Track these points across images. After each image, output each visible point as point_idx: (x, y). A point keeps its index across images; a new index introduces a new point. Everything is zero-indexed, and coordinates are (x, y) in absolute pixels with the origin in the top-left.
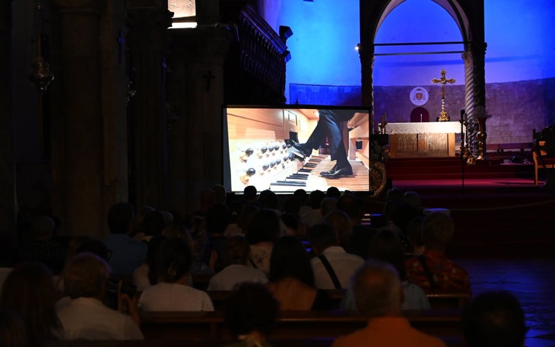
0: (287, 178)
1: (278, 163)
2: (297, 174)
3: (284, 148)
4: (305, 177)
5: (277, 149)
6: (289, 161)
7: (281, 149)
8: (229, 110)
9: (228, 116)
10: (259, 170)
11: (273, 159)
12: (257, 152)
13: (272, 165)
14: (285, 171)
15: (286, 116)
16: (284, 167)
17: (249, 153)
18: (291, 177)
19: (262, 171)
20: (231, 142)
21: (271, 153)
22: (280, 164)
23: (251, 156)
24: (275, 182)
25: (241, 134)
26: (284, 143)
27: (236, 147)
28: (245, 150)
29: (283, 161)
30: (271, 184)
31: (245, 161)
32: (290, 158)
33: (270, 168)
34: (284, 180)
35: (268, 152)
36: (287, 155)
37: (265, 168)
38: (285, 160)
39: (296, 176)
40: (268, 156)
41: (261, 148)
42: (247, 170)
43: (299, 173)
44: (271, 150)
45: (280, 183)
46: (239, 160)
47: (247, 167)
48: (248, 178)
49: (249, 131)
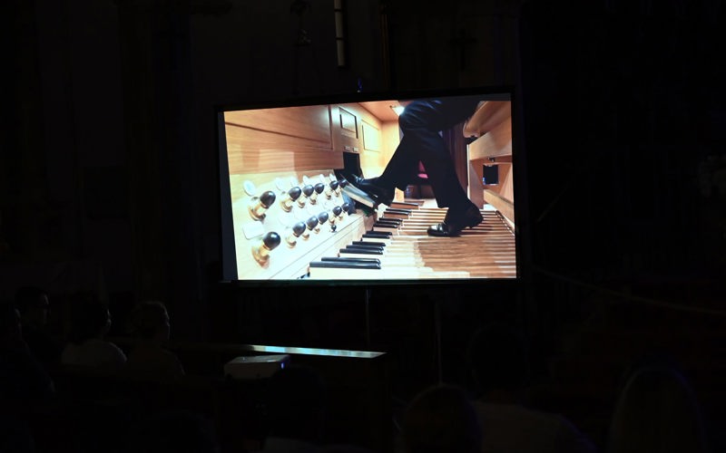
0: (342, 251)
1: (324, 219)
2: (361, 243)
3: (334, 187)
4: (378, 248)
5: (320, 190)
6: (344, 215)
7: (327, 189)
8: (229, 116)
9: (226, 126)
10: (286, 234)
11: (312, 212)
12: (282, 197)
13: (312, 225)
14: (338, 236)
15: (336, 119)
16: (334, 229)
17: (267, 200)
18: (349, 250)
19: (293, 239)
20: (233, 178)
21: (307, 201)
22: (327, 223)
23: (271, 207)
24: (319, 260)
25: (251, 164)
26: (333, 178)
27: (244, 190)
28: (259, 195)
29: (331, 215)
30: (313, 265)
31: (262, 218)
32: (346, 209)
33: (307, 232)
34: (335, 256)
35: (302, 198)
36: (340, 202)
37: (299, 231)
38: (337, 213)
39: (358, 247)
40: (303, 205)
41: (288, 189)
42: (265, 235)
43: (365, 240)
44: (308, 193)
45: (328, 263)
46: (247, 213)
47: (262, 230)
48: (266, 252)
49: (267, 155)
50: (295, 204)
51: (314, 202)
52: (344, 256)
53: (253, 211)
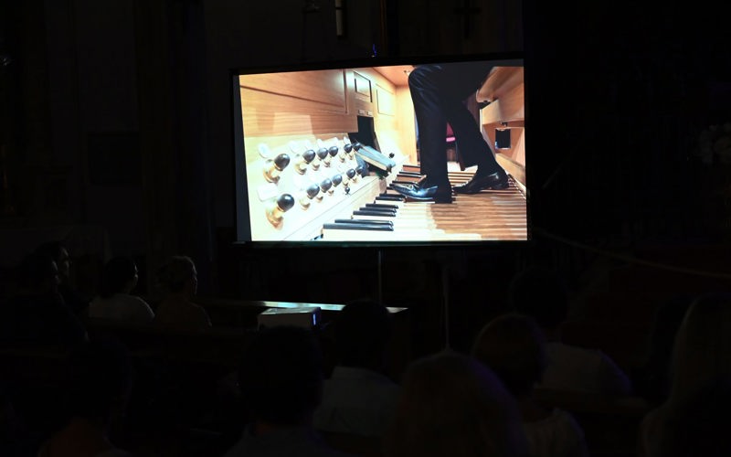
0: (355, 213)
1: (337, 182)
2: (374, 205)
3: (348, 150)
4: (390, 211)
5: (333, 153)
6: (358, 177)
7: (341, 152)
8: (244, 79)
9: (241, 89)
10: (300, 197)
11: (326, 174)
12: (296, 160)
13: (326, 187)
14: (350, 198)
15: (350, 84)
16: (348, 191)
17: (282, 162)
18: (362, 212)
19: (307, 201)
20: (247, 141)
21: (322, 163)
22: (341, 185)
23: (286, 169)
24: (333, 222)
25: (266, 126)
26: (347, 141)
27: (258, 152)
28: (274, 157)
29: (345, 178)
30: (326, 227)
31: (276, 180)
32: (359, 172)
33: (321, 194)
34: (348, 218)
35: (316, 161)
36: (354, 165)
37: (312, 193)
38: (351, 175)
39: (371, 209)
40: (317, 167)
41: (302, 152)
42: (279, 197)
43: (378, 202)
44: (322, 156)
45: (341, 225)
46: (263, 179)
47: (277, 192)
48: (280, 214)
49: (281, 119)
50: (310, 167)
51: (328, 165)
52: (357, 218)
53: (268, 174)
